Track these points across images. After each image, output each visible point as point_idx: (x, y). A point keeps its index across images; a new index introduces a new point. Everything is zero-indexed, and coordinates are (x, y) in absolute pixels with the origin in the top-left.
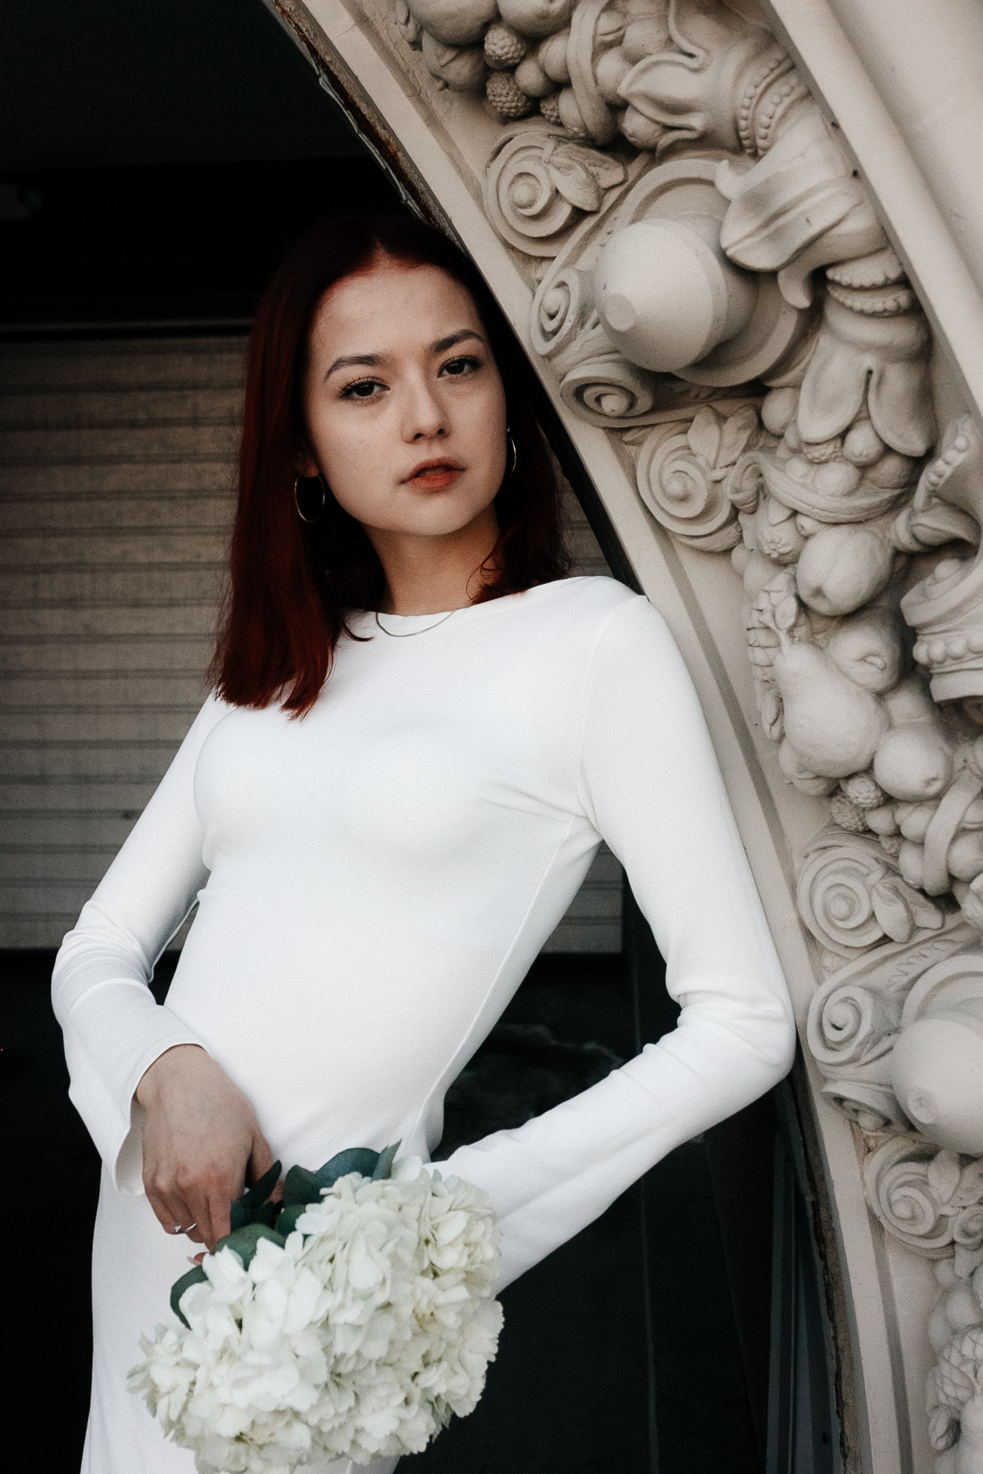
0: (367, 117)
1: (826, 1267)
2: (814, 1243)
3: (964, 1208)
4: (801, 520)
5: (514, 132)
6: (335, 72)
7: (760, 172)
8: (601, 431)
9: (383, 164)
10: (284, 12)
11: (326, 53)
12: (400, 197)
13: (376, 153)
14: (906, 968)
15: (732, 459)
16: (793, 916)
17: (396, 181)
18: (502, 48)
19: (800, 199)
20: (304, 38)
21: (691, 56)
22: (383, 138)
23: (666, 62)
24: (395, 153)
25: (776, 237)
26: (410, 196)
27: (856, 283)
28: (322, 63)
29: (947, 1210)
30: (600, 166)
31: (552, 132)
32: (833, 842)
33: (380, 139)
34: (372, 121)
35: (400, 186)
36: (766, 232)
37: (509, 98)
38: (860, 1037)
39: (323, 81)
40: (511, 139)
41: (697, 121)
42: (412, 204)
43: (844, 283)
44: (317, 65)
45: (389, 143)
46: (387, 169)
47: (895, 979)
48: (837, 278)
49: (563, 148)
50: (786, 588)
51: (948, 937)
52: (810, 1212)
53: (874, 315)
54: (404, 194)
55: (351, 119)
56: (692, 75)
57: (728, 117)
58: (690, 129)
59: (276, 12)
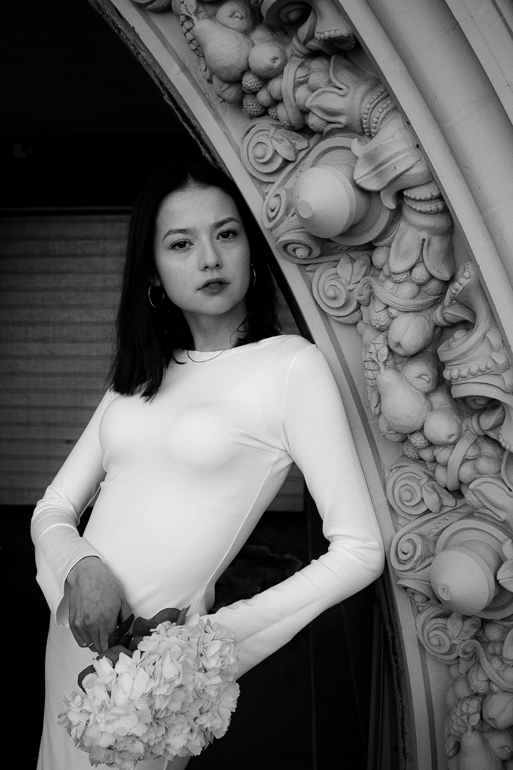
0: (186, 114)
1: (398, 667)
3: (464, 640)
4: (391, 310)
5: (256, 123)
6: (172, 93)
7: (372, 144)
8: (295, 265)
9: (194, 136)
10: (148, 64)
11: (167, 84)
12: (201, 152)
13: (190, 131)
14: (438, 525)
15: (358, 280)
16: (385, 499)
17: (200, 145)
18: (251, 83)
19: (392, 157)
20: (157, 77)
21: (340, 89)
22: (194, 125)
23: (327, 92)
24: (199, 131)
25: (379, 175)
26: (206, 152)
27: (418, 197)
28: (165, 89)
29: (456, 642)
30: (297, 140)
31: (274, 123)
32: (404, 464)
33: (192, 125)
34: (188, 116)
35: (201, 147)
36: (375, 173)
37: (254, 107)
38: (415, 558)
39: (166, 97)
40: (254, 126)
41: (343, 120)
42: (207, 155)
43: (412, 198)
44: (163, 89)
45: (196, 127)
46: (195, 139)
47: (432, 531)
48: (409, 195)
49: (279, 131)
50: (382, 342)
51: (458, 510)
52: (391, 641)
53: (426, 213)
54: (203, 150)
55: (179, 115)
56: (341, 98)
57: (358, 118)
58: (340, 123)
59: (144, 64)
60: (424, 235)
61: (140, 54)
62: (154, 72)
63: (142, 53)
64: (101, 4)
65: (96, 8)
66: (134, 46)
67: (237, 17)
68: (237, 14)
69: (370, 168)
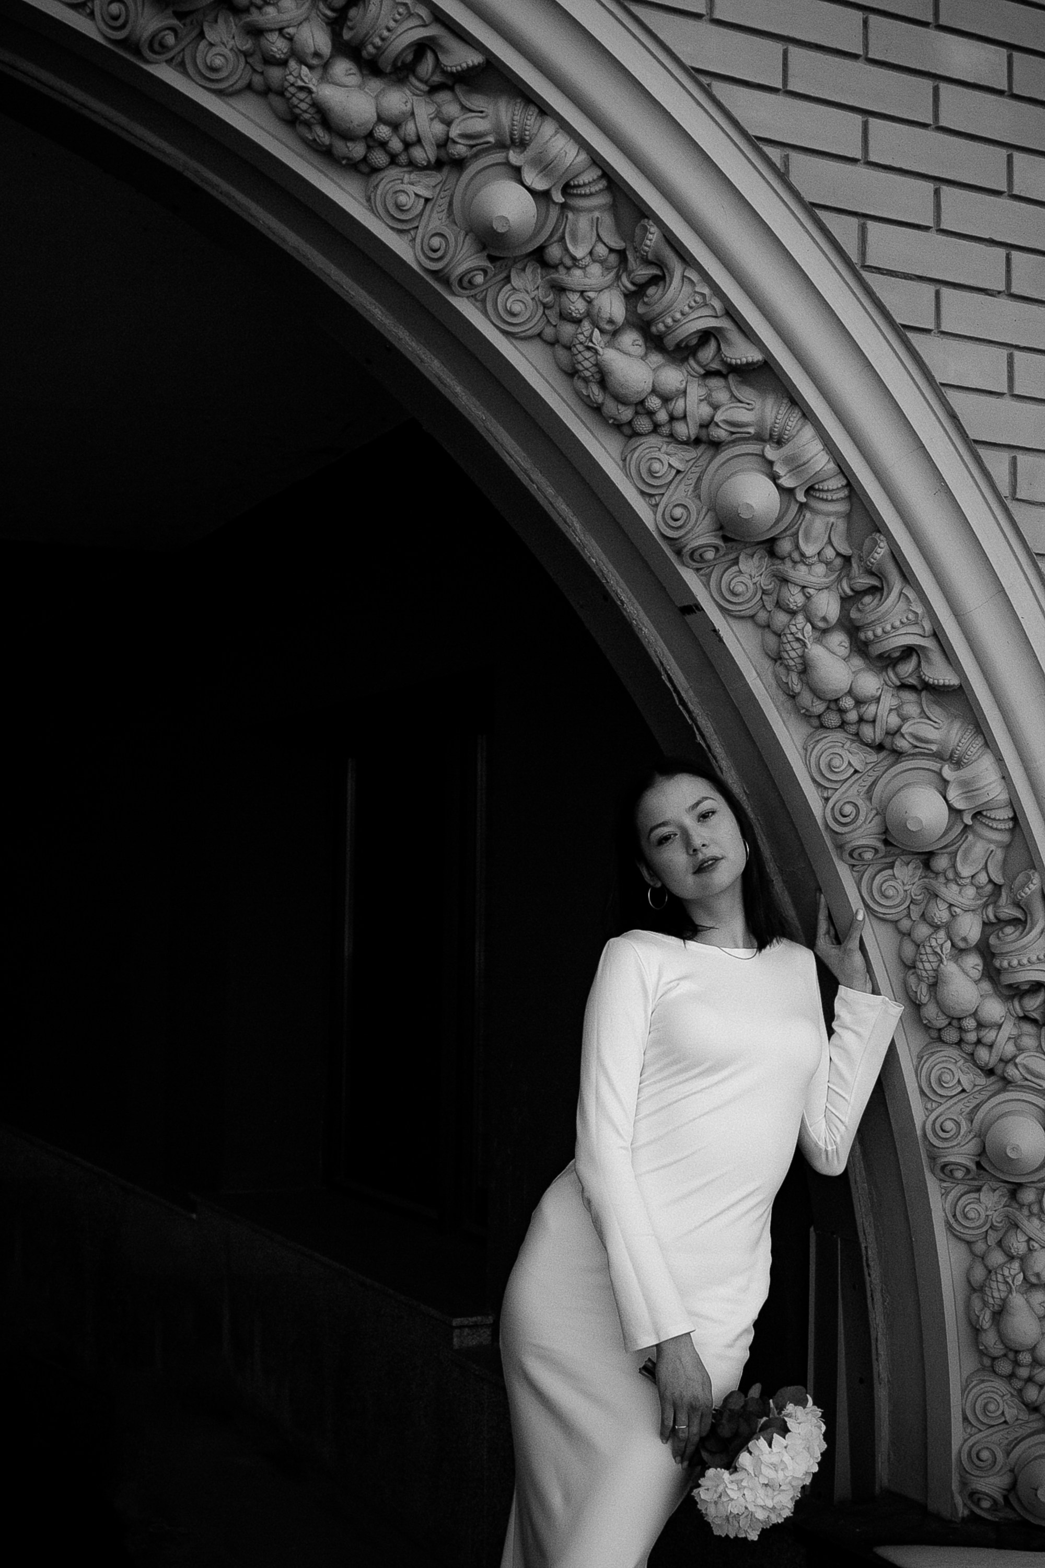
1: (871, 1281)
2: (865, 1269)
3: (995, 1211)
4: (954, 909)
5: (828, 734)
7: (965, 773)
8: (847, 865)
9: (689, 721)
10: (649, 642)
12: (696, 738)
15: (914, 881)
18: (846, 704)
19: (986, 786)
20: (658, 657)
21: (935, 722)
23: (922, 723)
25: (970, 798)
27: (994, 817)
29: (989, 1213)
30: (867, 754)
31: (851, 737)
35: (697, 733)
36: (967, 796)
37: (835, 721)
39: (664, 677)
40: (827, 737)
41: (934, 748)
42: (702, 743)
43: (989, 817)
48: (987, 815)
49: (856, 745)
50: (945, 937)
51: (988, 1088)
53: (998, 830)
54: (698, 737)
55: (676, 698)
56: (937, 731)
57: (951, 748)
58: (932, 750)
59: (645, 642)
60: (993, 847)
61: (642, 630)
62: (656, 652)
63: (644, 629)
64: (605, 572)
65: (599, 575)
66: (636, 620)
67: (843, 646)
68: (843, 644)
69: (960, 792)
